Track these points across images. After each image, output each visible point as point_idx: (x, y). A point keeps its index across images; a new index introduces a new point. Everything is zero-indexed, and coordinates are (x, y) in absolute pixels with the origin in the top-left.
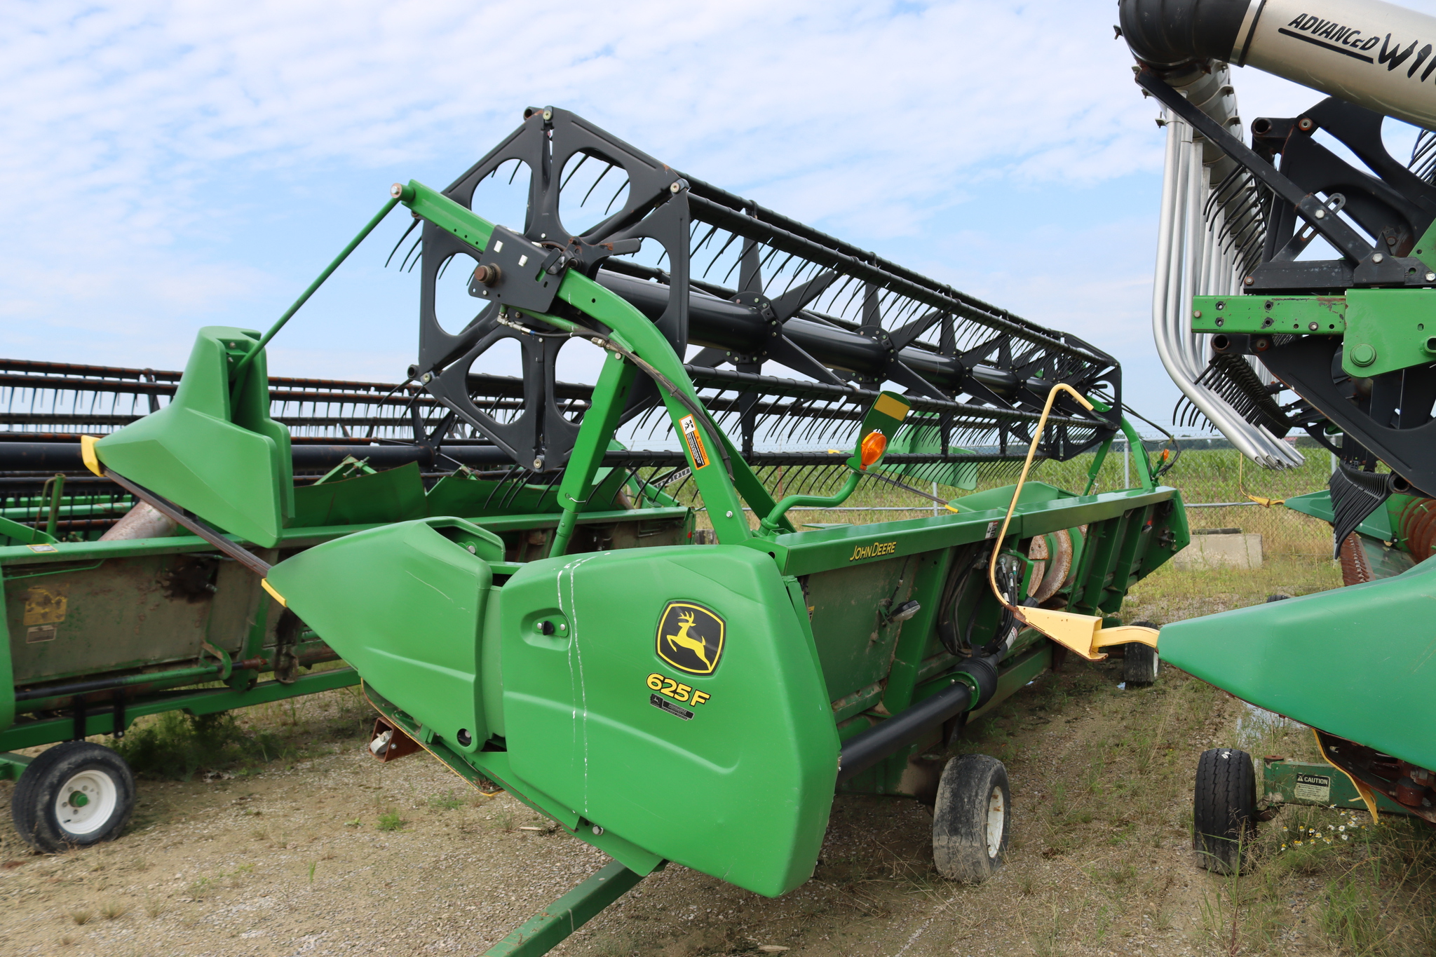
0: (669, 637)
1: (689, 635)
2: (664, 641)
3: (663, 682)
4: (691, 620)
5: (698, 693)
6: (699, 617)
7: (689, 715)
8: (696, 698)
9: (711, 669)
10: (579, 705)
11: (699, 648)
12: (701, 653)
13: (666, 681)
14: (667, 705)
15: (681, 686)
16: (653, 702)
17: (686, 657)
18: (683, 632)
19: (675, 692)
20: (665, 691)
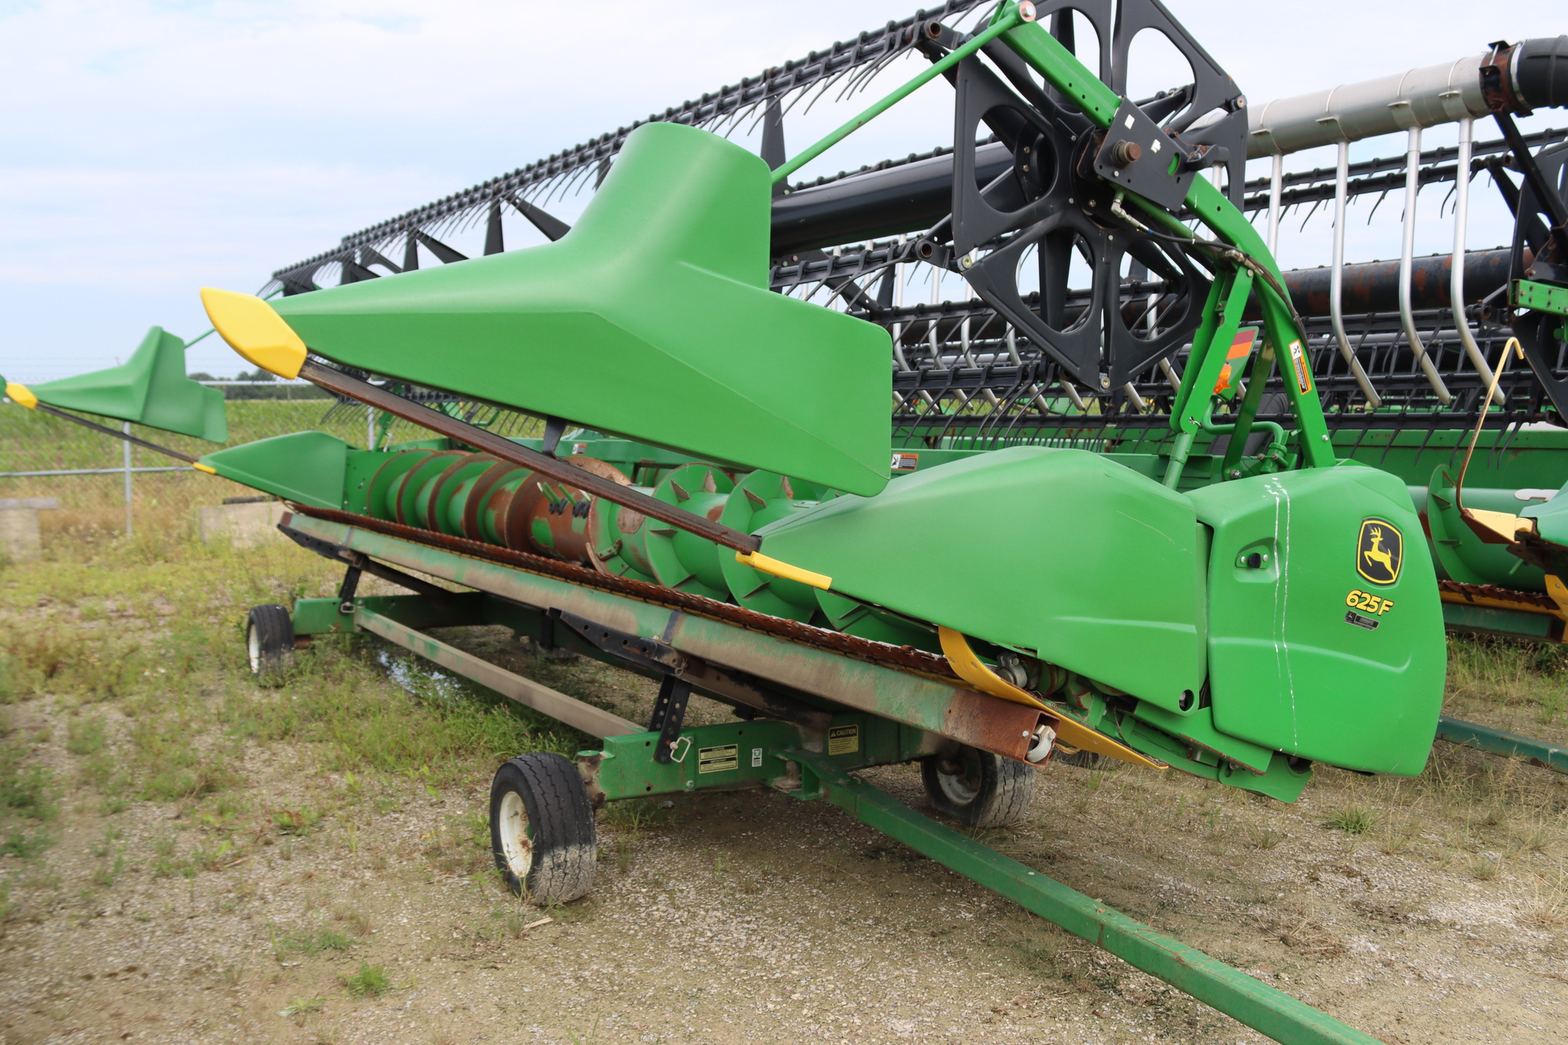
0: (1366, 553)
1: (1380, 549)
2: (1362, 556)
3: (1360, 597)
4: (1379, 535)
5: (1386, 602)
6: (1385, 532)
7: (1375, 624)
8: (1384, 607)
9: (1394, 577)
10: (1279, 638)
11: (1385, 559)
12: (1388, 566)
13: (1364, 595)
14: (1359, 618)
15: (1374, 598)
16: (1348, 619)
17: (1377, 571)
18: (1375, 547)
19: (1368, 605)
20: (1361, 606)
